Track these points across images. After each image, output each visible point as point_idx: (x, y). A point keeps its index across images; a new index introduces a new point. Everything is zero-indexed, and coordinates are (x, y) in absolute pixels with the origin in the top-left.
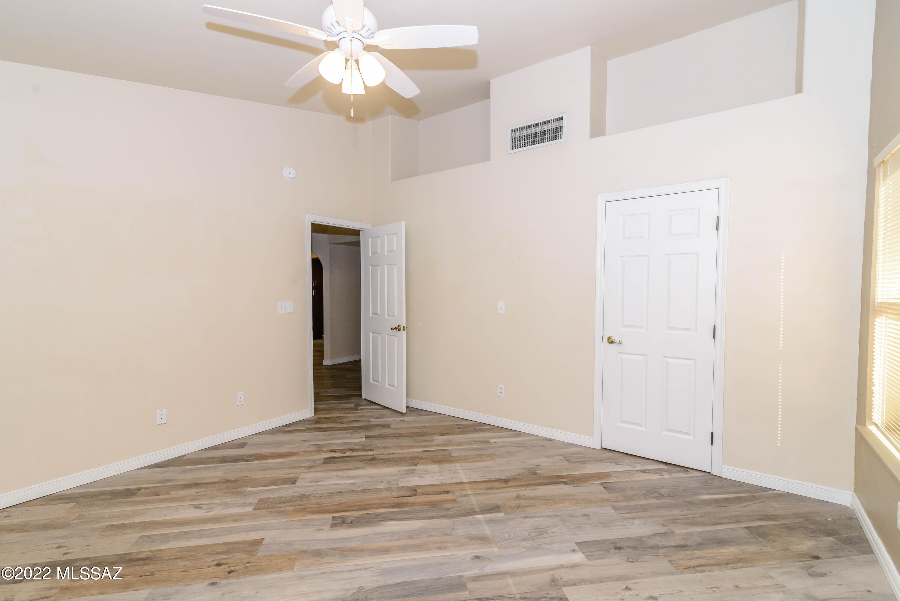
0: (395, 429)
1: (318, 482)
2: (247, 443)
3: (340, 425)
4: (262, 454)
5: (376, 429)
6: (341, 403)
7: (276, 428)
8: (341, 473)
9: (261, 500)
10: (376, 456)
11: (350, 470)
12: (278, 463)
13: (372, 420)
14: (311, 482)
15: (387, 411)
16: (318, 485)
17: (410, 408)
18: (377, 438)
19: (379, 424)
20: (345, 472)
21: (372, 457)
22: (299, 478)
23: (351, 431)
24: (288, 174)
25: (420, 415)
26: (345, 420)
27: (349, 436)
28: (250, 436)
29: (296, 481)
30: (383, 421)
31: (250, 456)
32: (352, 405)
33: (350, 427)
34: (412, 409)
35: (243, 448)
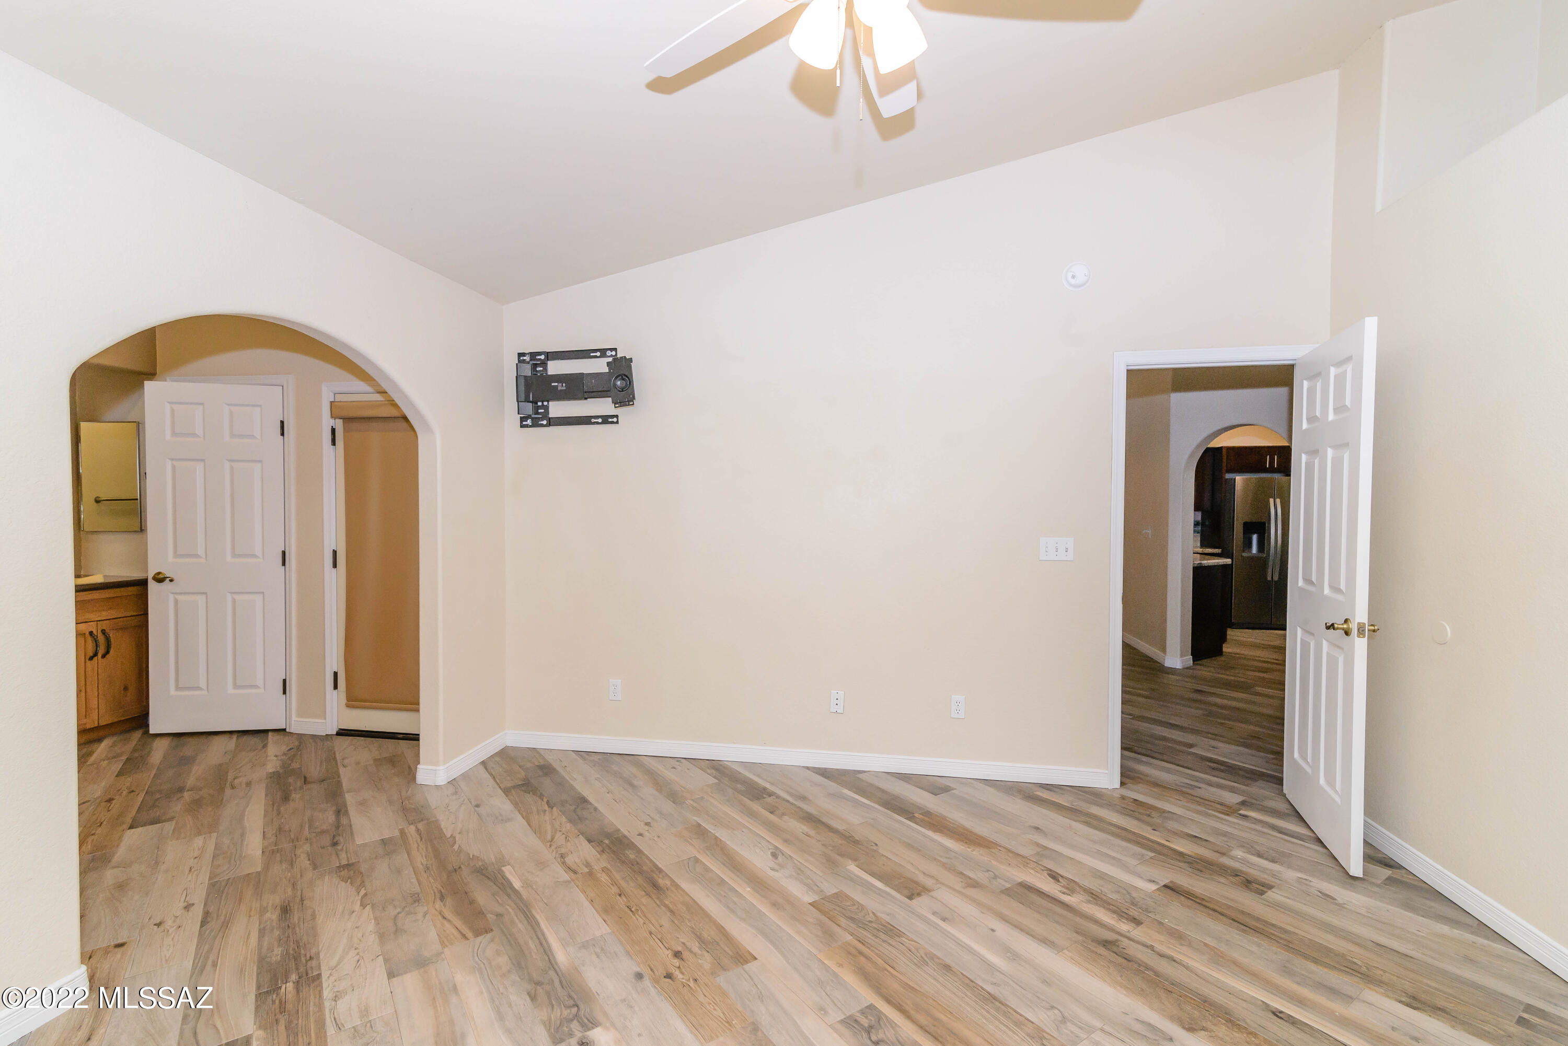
0: (1277, 906)
1: (944, 920)
2: (953, 789)
3: (1147, 832)
4: (944, 818)
5: (1222, 880)
6: (1210, 784)
7: (1027, 784)
8: (1003, 931)
9: (839, 897)
10: (1125, 942)
11: (1028, 933)
12: (941, 845)
13: (1239, 853)
14: (934, 913)
15: (1316, 851)
16: (936, 926)
17: (1403, 871)
18: (1190, 903)
19: (1241, 871)
20: (1016, 933)
21: (1110, 936)
22: (932, 893)
23: (1153, 854)
24: (1070, 275)
25: (1409, 907)
26: (1172, 825)
27: (1133, 862)
28: (970, 780)
29: (919, 895)
30: (1263, 870)
31: (928, 813)
32: (1233, 799)
33: (1164, 846)
34: (1407, 878)
35: (936, 795)
